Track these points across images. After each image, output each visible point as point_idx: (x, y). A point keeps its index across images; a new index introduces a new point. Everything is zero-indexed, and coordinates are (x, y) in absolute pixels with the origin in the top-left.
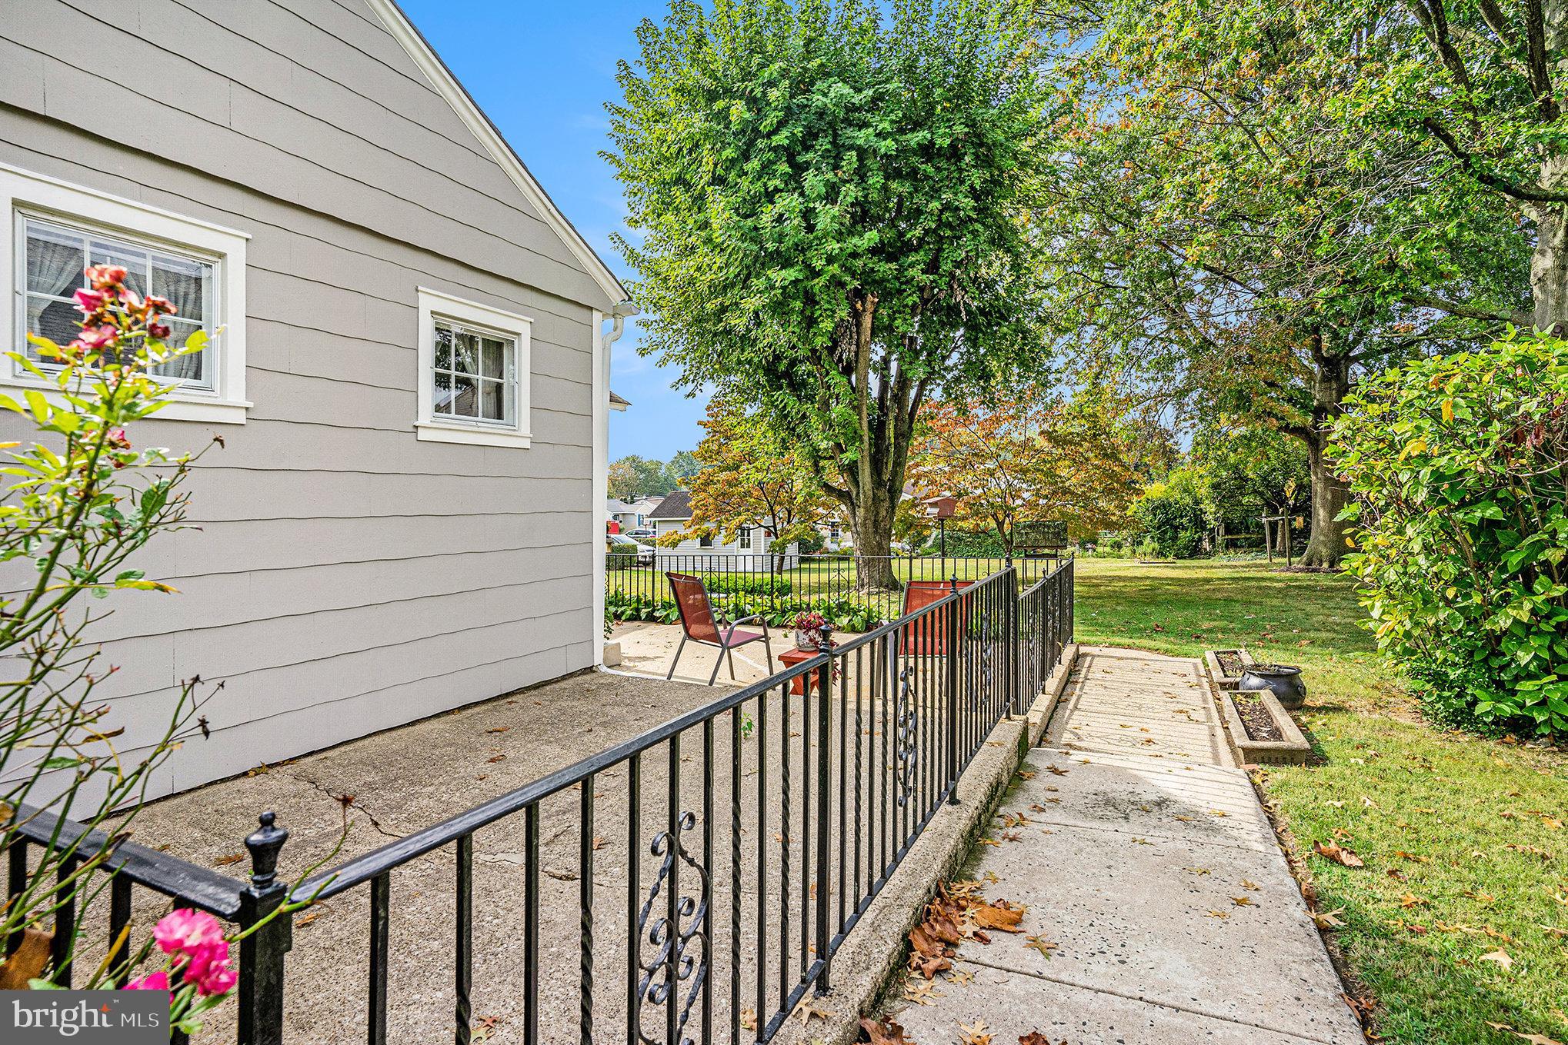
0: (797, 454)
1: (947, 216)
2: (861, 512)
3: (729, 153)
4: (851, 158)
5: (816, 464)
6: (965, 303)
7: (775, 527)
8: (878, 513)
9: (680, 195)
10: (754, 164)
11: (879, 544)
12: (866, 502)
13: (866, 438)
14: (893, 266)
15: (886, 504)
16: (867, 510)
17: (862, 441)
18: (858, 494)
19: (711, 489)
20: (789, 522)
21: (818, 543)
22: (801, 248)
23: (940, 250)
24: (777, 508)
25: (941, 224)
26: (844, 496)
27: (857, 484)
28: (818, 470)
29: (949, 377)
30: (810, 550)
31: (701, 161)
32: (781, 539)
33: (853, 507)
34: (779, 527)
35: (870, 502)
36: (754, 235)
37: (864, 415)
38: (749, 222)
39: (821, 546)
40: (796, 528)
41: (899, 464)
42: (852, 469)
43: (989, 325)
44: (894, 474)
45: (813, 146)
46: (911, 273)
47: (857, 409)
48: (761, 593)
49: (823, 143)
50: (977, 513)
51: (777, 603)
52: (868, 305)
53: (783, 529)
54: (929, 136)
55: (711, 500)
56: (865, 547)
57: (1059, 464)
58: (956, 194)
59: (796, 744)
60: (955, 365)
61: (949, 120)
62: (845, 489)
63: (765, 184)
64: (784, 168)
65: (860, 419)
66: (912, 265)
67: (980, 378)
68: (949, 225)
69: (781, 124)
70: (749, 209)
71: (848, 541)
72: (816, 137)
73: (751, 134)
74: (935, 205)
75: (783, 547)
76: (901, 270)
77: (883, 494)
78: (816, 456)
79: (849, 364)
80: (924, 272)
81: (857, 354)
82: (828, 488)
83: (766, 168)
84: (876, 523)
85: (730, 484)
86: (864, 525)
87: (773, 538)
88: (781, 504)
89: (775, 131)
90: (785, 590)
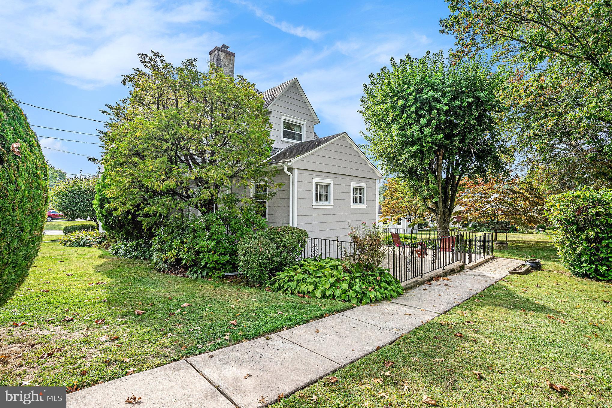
0: (418, 197)
1: (467, 125)
2: (439, 216)
3: (397, 113)
4: (435, 112)
5: (424, 200)
6: (474, 151)
7: (410, 219)
8: (445, 216)
9: (382, 123)
10: (405, 116)
11: (445, 226)
12: (441, 213)
13: (441, 193)
14: (449, 142)
15: (448, 214)
16: (441, 216)
17: (439, 194)
18: (438, 210)
19: (389, 206)
20: (415, 217)
21: (426, 224)
22: (420, 139)
23: (465, 135)
24: (411, 212)
25: (465, 128)
26: (433, 210)
27: (438, 207)
28: (425, 202)
29: (471, 172)
30: (422, 226)
31: (389, 114)
32: (412, 223)
33: (437, 215)
34: (412, 219)
35: (442, 213)
36: (405, 136)
37: (440, 186)
38: (404, 132)
39: (427, 225)
40: (418, 220)
41: (453, 201)
42: (436, 203)
43: (484, 156)
44: (451, 204)
45: (423, 108)
46: (455, 143)
47: (438, 185)
48: (409, 239)
49: (426, 107)
50: (484, 216)
51: (413, 241)
52: (441, 153)
53: (413, 220)
54: (460, 103)
55: (389, 209)
56: (440, 227)
57: (518, 199)
58: (470, 119)
59: (419, 263)
60: (473, 168)
61: (467, 96)
62: (434, 208)
63: (408, 121)
64: (414, 116)
65: (439, 187)
66: (455, 141)
67: (482, 172)
68: (467, 128)
69: (413, 103)
70: (403, 128)
71: (435, 225)
72: (424, 105)
73: (404, 107)
74: (462, 123)
75: (413, 225)
76: (452, 142)
77: (446, 210)
78: (424, 199)
79: (435, 170)
80: (459, 143)
81: (437, 167)
82: (429, 208)
83: (409, 116)
84: (444, 220)
85: (395, 204)
86: (440, 220)
87: (410, 223)
88: (412, 211)
89: (411, 106)
90: (415, 238)
